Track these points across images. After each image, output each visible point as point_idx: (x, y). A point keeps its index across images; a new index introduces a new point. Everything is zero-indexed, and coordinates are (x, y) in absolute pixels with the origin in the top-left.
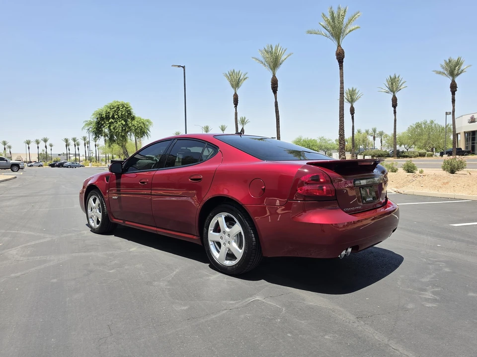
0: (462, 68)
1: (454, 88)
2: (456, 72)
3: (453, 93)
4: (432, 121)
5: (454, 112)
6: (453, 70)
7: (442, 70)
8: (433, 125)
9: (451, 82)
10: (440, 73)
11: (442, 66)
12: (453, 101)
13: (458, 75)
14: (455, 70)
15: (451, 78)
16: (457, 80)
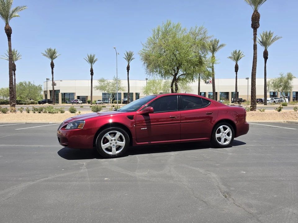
0: (57, 55)
1: (52, 65)
2: (54, 57)
3: (52, 69)
4: (30, 82)
5: (53, 79)
6: (52, 55)
7: (46, 54)
8: (30, 85)
9: (51, 62)
10: (45, 55)
11: (46, 51)
12: (53, 73)
13: (54, 59)
14: (53, 55)
15: (51, 59)
16: (54, 61)
